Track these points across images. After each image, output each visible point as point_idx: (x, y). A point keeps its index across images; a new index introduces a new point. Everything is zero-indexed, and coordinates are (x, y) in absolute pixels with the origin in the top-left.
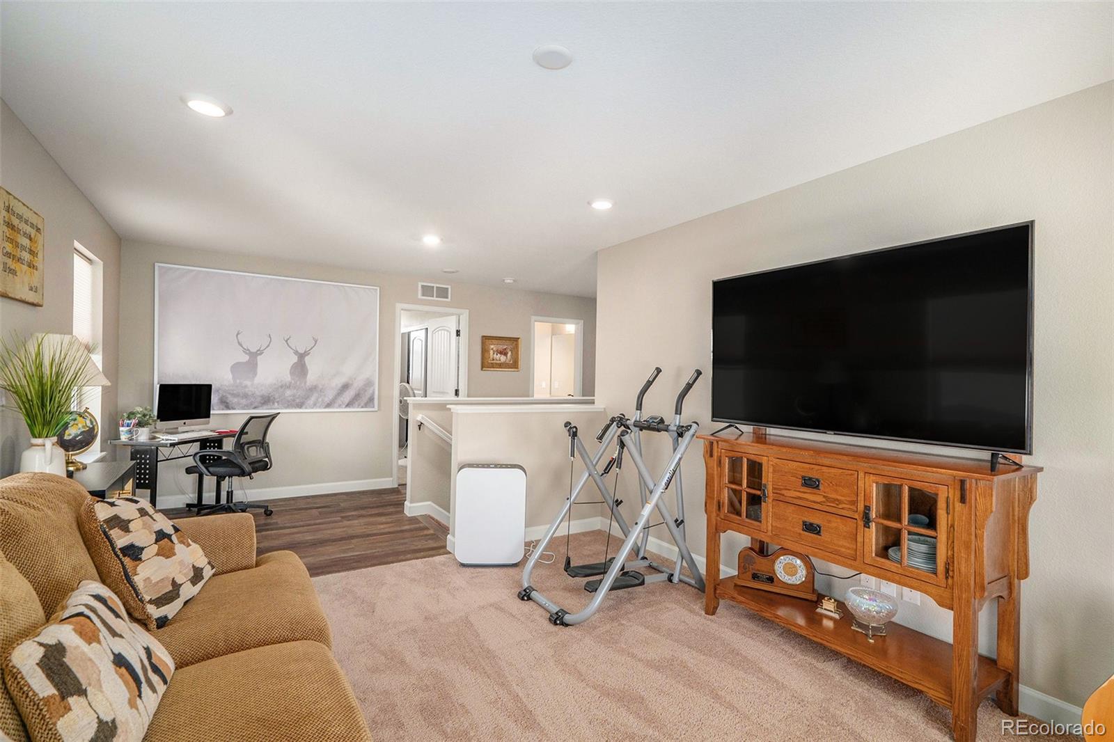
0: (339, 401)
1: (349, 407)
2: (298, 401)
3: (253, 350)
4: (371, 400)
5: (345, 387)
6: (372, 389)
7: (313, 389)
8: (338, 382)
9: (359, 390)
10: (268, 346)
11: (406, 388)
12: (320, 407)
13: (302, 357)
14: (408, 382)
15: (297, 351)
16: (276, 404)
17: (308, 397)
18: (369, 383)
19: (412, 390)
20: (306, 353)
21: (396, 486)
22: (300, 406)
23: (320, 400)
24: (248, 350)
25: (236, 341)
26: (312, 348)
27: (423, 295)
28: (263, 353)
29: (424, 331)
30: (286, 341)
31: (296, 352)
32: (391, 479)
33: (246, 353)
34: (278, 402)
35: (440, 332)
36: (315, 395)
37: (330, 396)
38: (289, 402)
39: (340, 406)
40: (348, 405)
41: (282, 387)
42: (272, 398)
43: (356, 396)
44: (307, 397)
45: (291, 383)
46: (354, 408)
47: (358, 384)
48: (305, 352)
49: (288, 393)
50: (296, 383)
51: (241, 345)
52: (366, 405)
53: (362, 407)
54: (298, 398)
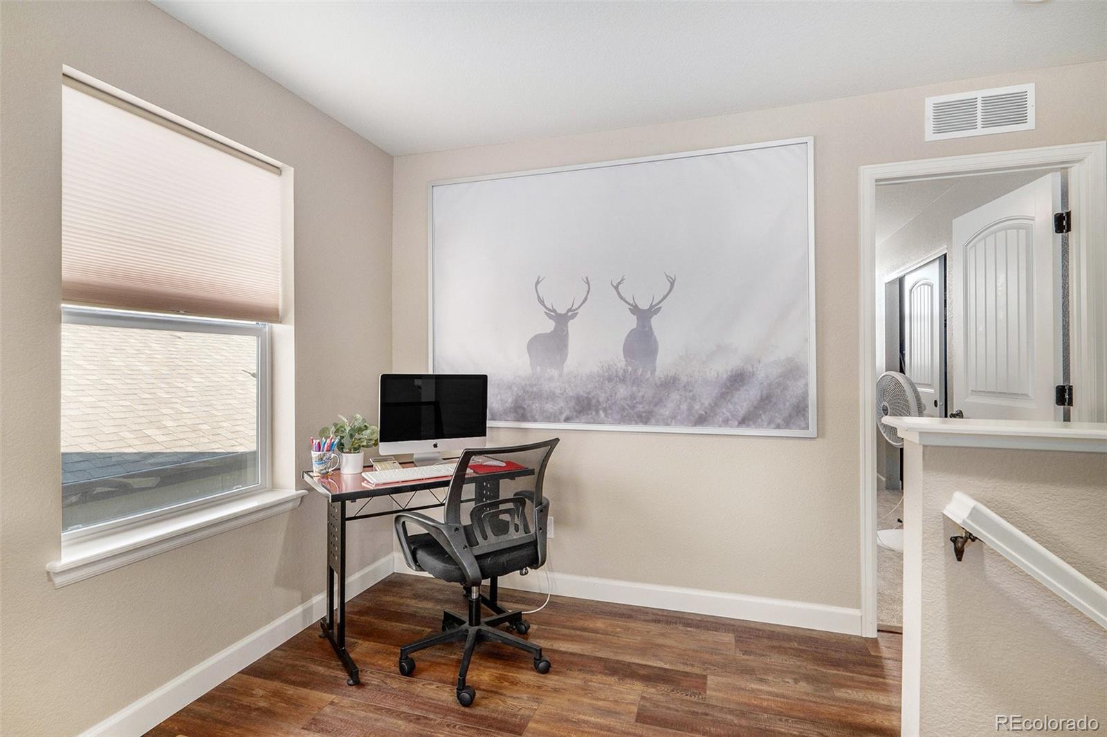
0: (725, 410)
1: (748, 426)
2: (640, 408)
3: (562, 310)
4: (800, 410)
5: (738, 380)
6: (801, 383)
7: (670, 383)
8: (721, 368)
9: (770, 385)
10: (585, 299)
11: (898, 383)
12: (682, 423)
13: (644, 316)
14: (902, 371)
15: (636, 307)
16: (602, 414)
17: (661, 400)
18: (793, 371)
19: (912, 385)
20: (654, 310)
21: (872, 633)
22: (644, 418)
23: (684, 407)
24: (554, 311)
25: (536, 296)
26: (665, 297)
27: (938, 132)
28: (577, 313)
29: (936, 266)
30: (616, 288)
31: (635, 309)
32: (856, 612)
33: (550, 317)
34: (605, 410)
35: (1001, 235)
36: (675, 396)
37: (706, 398)
38: (623, 409)
39: (726, 422)
40: (743, 422)
41: (610, 379)
42: (594, 401)
43: (762, 399)
44: (658, 402)
45: (625, 371)
46: (761, 426)
47: (765, 372)
48: (651, 307)
49: (622, 391)
50: (635, 371)
51: (542, 302)
52: (787, 423)
53: (778, 427)
54: (641, 403)
